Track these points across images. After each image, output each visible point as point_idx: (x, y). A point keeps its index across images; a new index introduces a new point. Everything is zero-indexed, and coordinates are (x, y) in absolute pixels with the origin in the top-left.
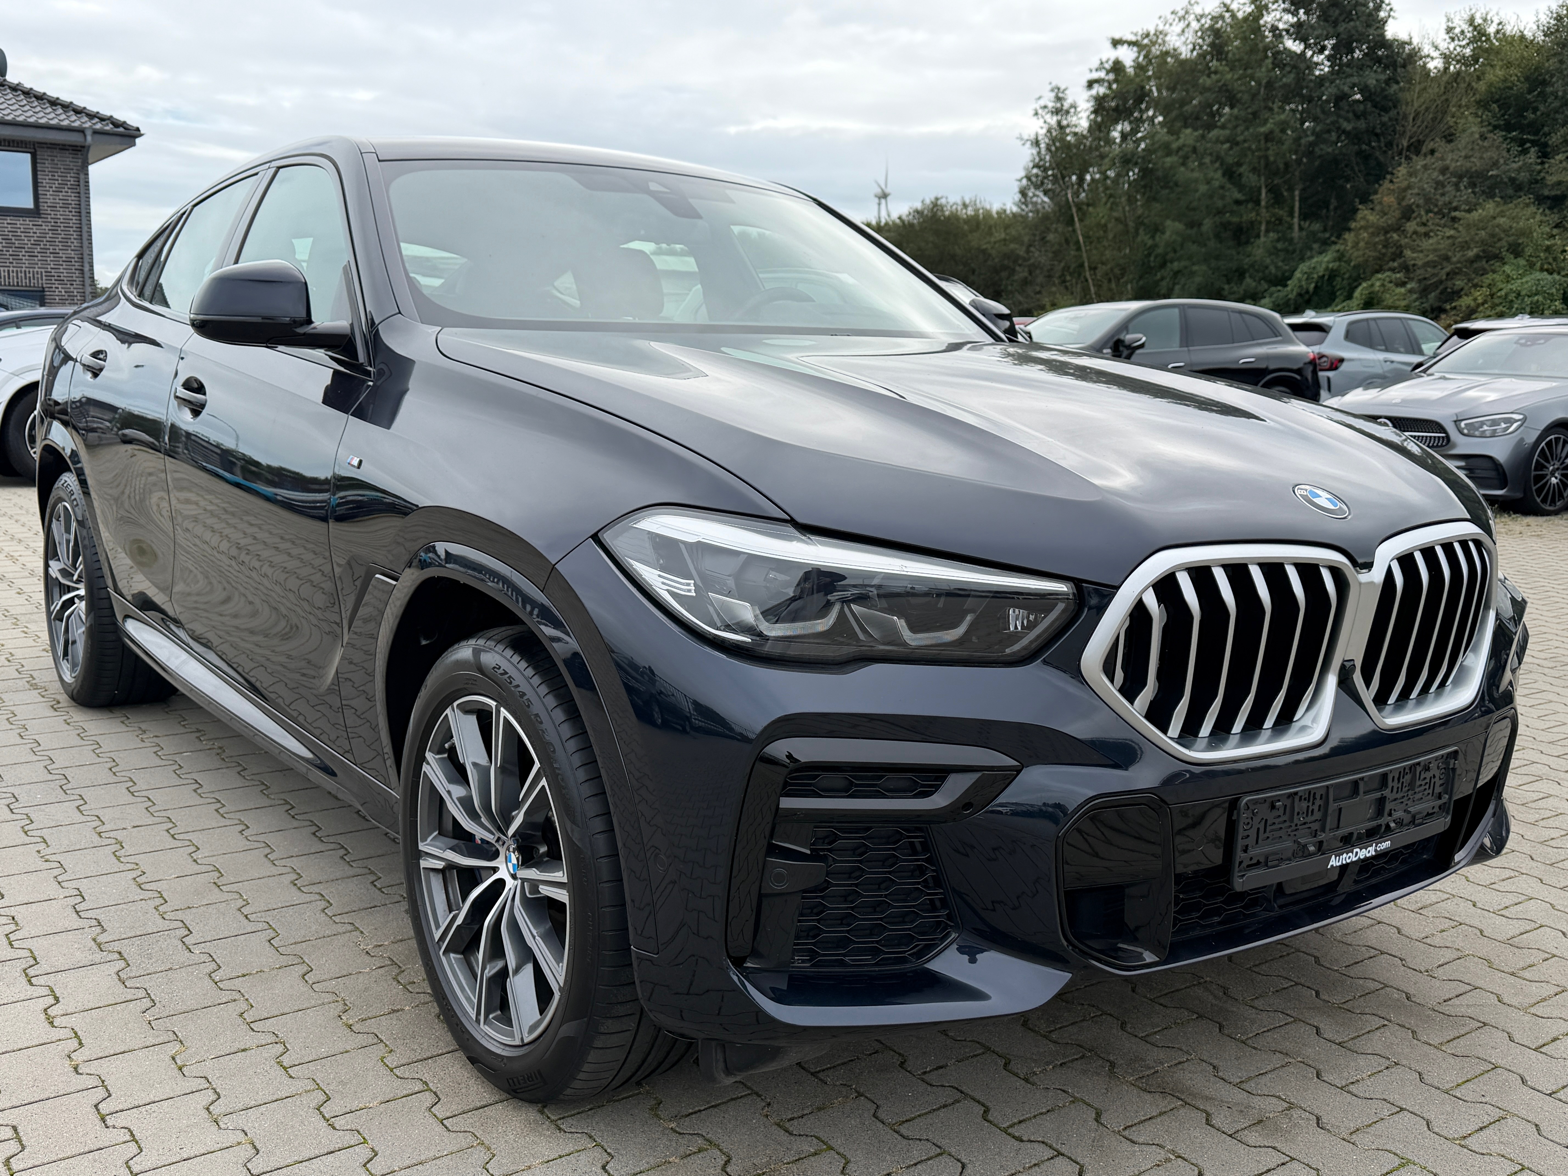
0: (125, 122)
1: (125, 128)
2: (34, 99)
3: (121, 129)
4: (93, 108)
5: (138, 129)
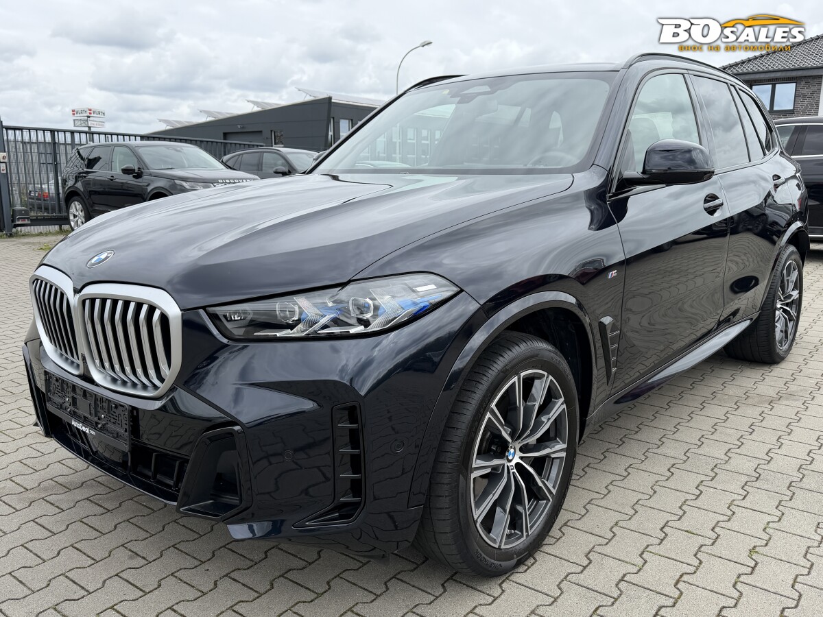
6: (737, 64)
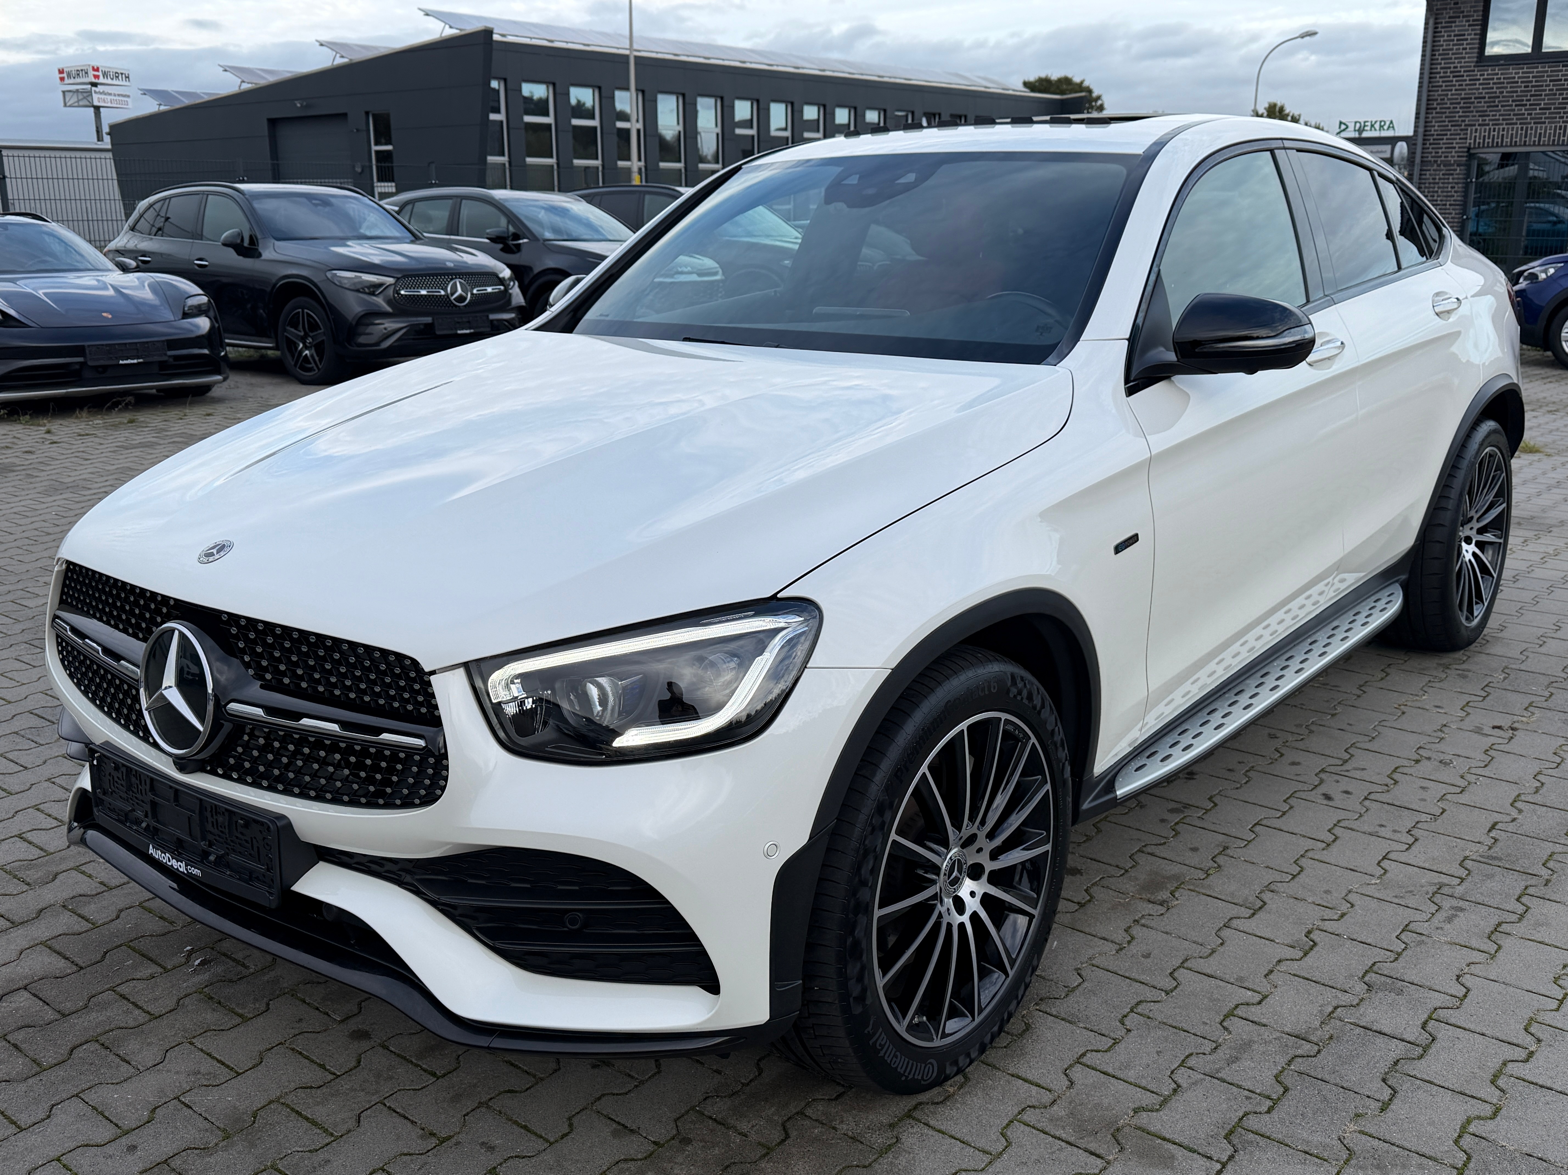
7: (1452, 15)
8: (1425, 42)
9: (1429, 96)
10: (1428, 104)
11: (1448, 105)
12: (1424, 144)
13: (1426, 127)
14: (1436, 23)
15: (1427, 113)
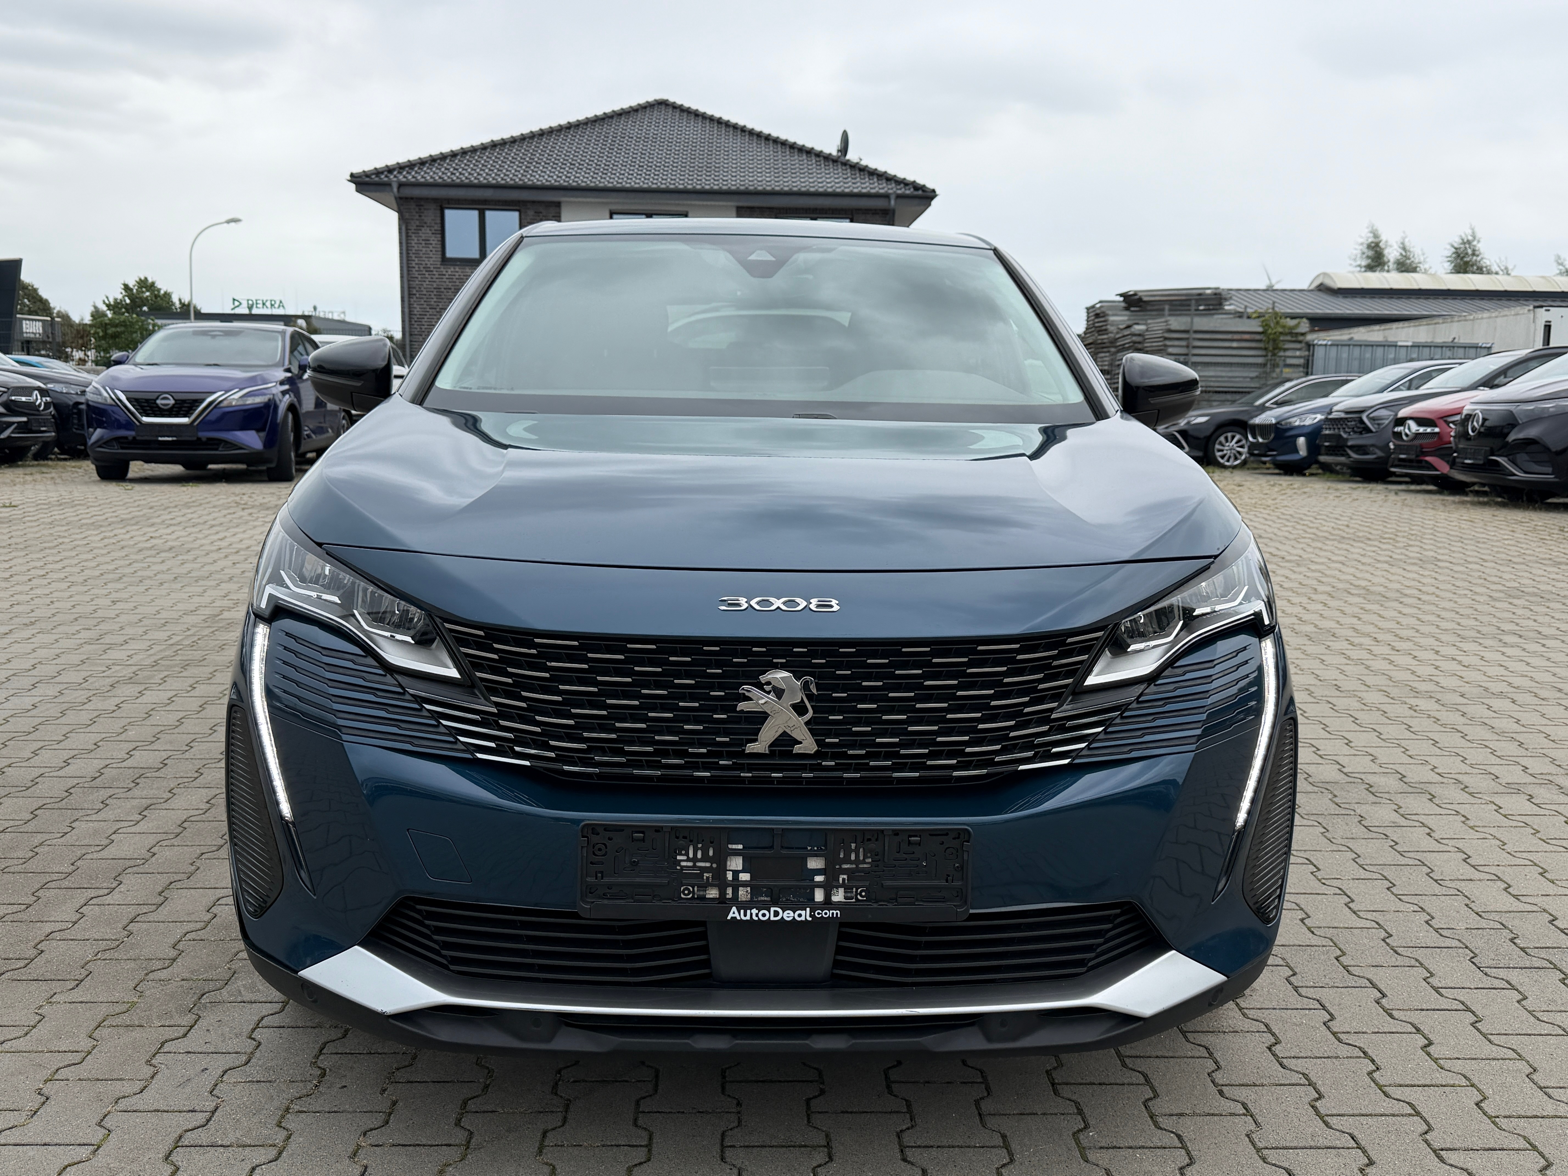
0: (924, 186)
1: (923, 191)
2: (857, 172)
3: (920, 192)
4: (901, 175)
5: (934, 191)
6: (411, 165)
7: (418, 223)
8: (401, 243)
9: (409, 284)
10: (409, 291)
11: (425, 293)
12: (410, 321)
13: (410, 308)
14: (407, 229)
15: (409, 298)
